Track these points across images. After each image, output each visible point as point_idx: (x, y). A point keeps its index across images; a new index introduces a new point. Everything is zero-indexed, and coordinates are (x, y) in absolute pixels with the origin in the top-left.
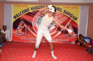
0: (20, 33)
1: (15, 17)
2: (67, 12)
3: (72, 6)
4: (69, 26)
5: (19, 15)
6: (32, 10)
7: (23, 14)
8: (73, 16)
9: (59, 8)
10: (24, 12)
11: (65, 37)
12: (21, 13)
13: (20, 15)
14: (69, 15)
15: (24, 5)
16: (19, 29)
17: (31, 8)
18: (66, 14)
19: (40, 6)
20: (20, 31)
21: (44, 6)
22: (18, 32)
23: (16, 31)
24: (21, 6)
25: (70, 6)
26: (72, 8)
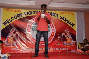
0: (11, 43)
1: (4, 23)
2: (64, 17)
3: (68, 12)
4: (66, 32)
5: (9, 21)
6: (26, 15)
7: (15, 20)
8: (70, 22)
9: (55, 14)
10: (16, 18)
11: (63, 45)
12: (13, 19)
13: (12, 21)
14: (66, 21)
15: (17, 10)
16: (9, 38)
17: (24, 13)
18: (63, 20)
19: (35, 11)
20: (11, 40)
21: (39, 11)
22: (8, 42)
23: (6, 40)
24: (12, 10)
25: (66, 12)
26: (68, 14)
